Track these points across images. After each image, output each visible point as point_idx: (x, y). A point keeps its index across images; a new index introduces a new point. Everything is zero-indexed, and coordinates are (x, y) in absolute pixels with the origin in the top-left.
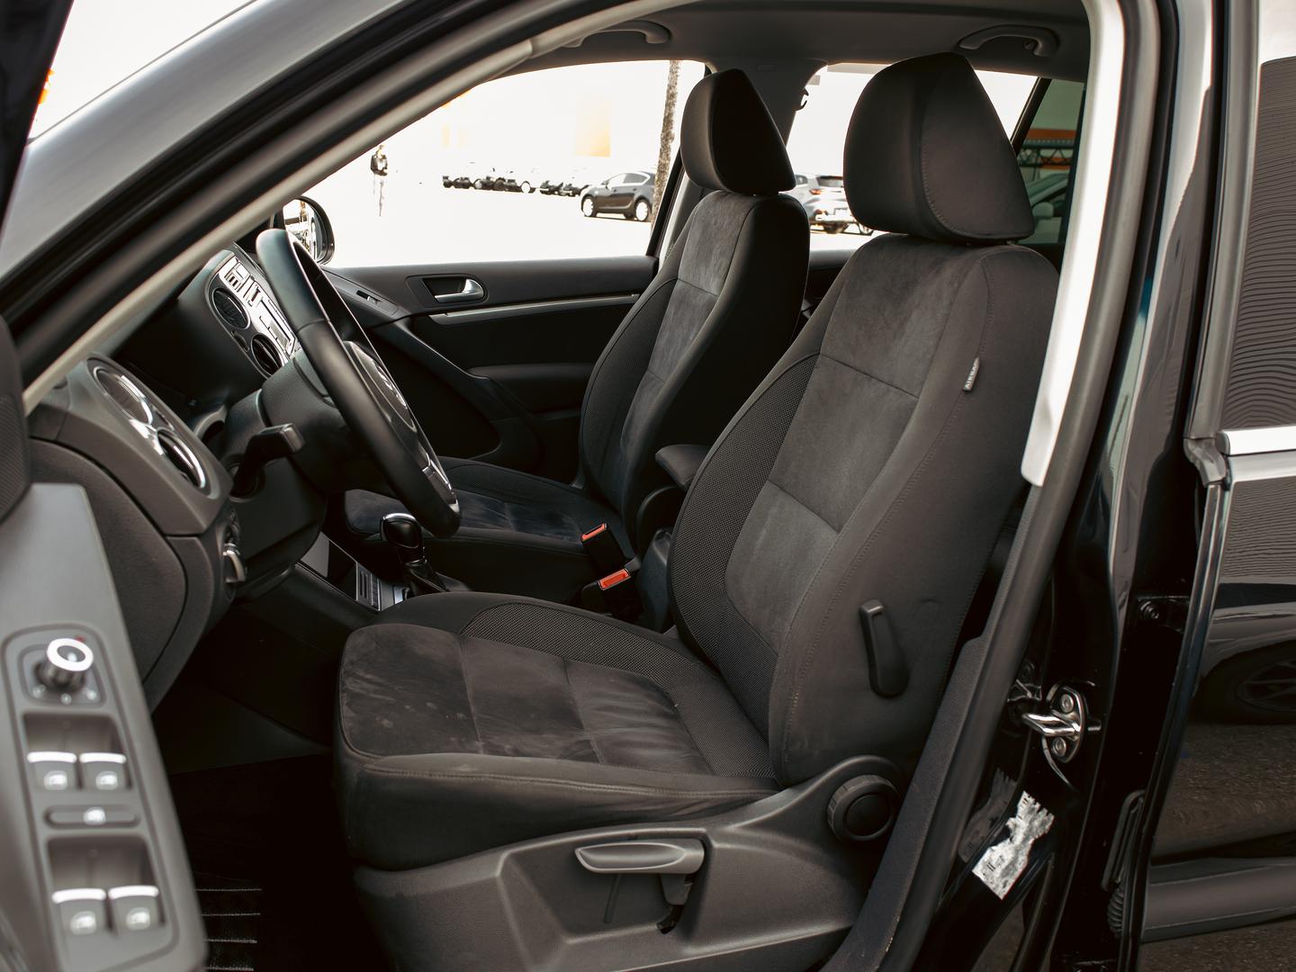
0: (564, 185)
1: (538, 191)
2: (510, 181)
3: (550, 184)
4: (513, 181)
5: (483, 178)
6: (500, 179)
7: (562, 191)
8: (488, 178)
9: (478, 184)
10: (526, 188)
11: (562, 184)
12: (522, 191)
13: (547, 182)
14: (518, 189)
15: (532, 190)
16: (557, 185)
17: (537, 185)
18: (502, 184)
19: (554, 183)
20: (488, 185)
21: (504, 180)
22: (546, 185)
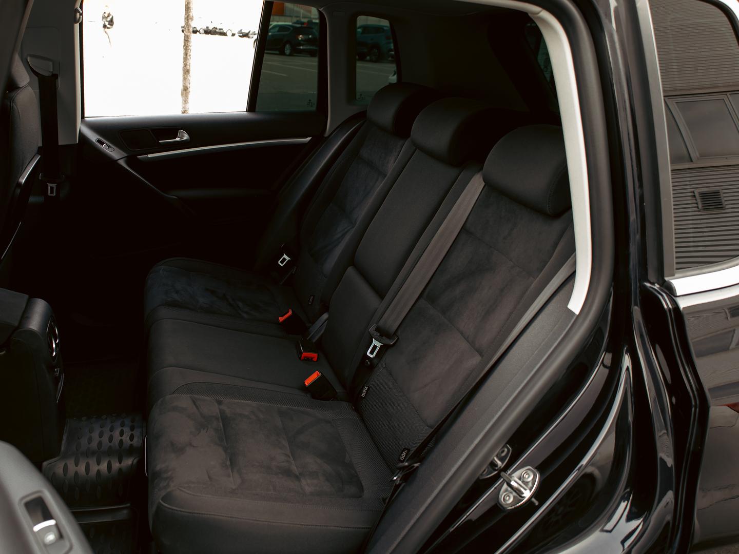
0: (251, 32)
1: (237, 35)
2: (220, 29)
3: (243, 31)
4: (222, 29)
5: (205, 28)
6: (214, 28)
7: (249, 35)
8: (207, 28)
9: (202, 31)
10: (229, 34)
11: (250, 32)
12: (226, 35)
13: (241, 30)
14: (224, 34)
15: (233, 35)
16: (247, 32)
17: (236, 32)
18: (215, 31)
19: (245, 31)
20: (207, 32)
21: (216, 28)
22: (240, 32)
